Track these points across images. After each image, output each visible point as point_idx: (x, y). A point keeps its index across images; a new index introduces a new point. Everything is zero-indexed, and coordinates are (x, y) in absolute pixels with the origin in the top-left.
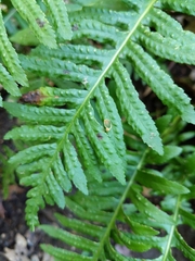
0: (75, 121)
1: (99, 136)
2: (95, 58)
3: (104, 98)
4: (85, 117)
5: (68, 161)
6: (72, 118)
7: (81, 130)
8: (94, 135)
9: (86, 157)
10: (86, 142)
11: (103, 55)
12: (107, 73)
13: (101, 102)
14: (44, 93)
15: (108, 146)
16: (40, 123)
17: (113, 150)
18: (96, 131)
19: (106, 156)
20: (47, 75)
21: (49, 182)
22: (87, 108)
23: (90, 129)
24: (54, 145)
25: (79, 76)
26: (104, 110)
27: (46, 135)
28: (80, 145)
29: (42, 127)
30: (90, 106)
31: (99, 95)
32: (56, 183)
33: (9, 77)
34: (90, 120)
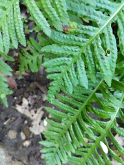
0: (87, 46)
1: (102, 58)
2: (108, 8)
3: (110, 35)
4: (95, 45)
5: (79, 69)
6: (85, 44)
7: (90, 52)
8: (99, 57)
9: (90, 69)
10: (92, 60)
11: (113, 7)
12: (113, 19)
13: (107, 37)
14: (72, 26)
15: (106, 65)
16: (65, 44)
17: (108, 68)
18: (101, 55)
19: (104, 71)
20: (76, 14)
21: (65, 79)
22: (97, 39)
23: (97, 53)
24: (71, 59)
25: (96, 18)
26: (108, 42)
27: (67, 52)
28: (88, 61)
29: (66, 47)
30: (99, 38)
31: (106, 33)
32: (69, 80)
33: (58, 18)
34: (98, 47)
